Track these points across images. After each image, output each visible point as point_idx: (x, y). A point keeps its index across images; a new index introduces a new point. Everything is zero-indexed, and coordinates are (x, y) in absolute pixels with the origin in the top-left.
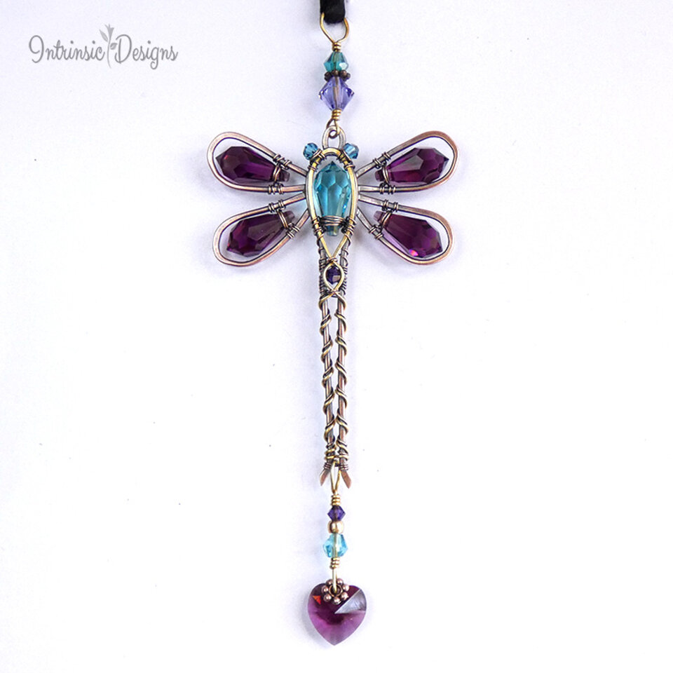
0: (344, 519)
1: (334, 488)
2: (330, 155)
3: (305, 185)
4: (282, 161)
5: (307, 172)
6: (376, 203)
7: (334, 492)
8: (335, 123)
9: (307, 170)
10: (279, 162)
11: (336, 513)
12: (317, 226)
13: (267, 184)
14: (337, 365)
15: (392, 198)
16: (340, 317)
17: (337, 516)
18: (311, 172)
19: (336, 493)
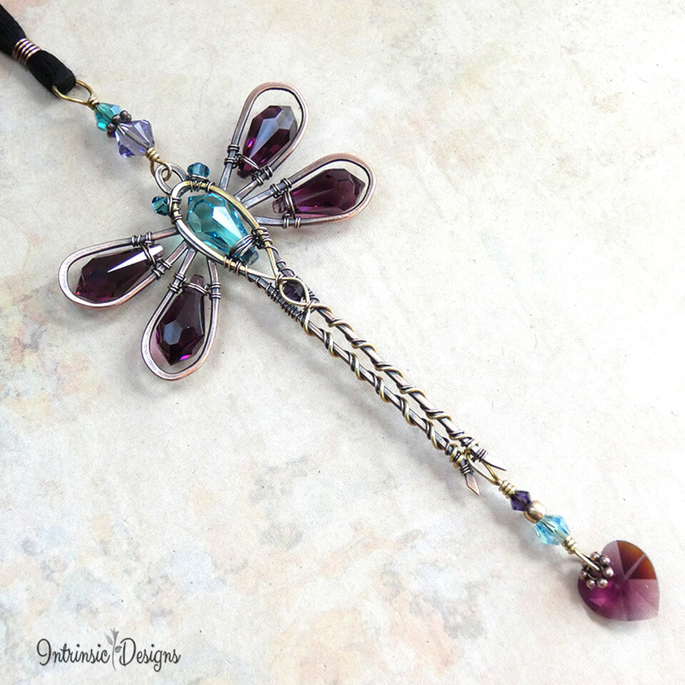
0: (532, 498)
1: (494, 480)
2: (182, 194)
3: (185, 240)
4: (143, 238)
5: (176, 228)
6: (266, 197)
7: (497, 483)
8: (158, 162)
9: (174, 226)
10: (140, 243)
11: (521, 501)
12: (233, 264)
13: (149, 271)
14: (378, 367)
15: (275, 180)
16: (335, 323)
17: (525, 501)
18: (180, 223)
19: (501, 482)
